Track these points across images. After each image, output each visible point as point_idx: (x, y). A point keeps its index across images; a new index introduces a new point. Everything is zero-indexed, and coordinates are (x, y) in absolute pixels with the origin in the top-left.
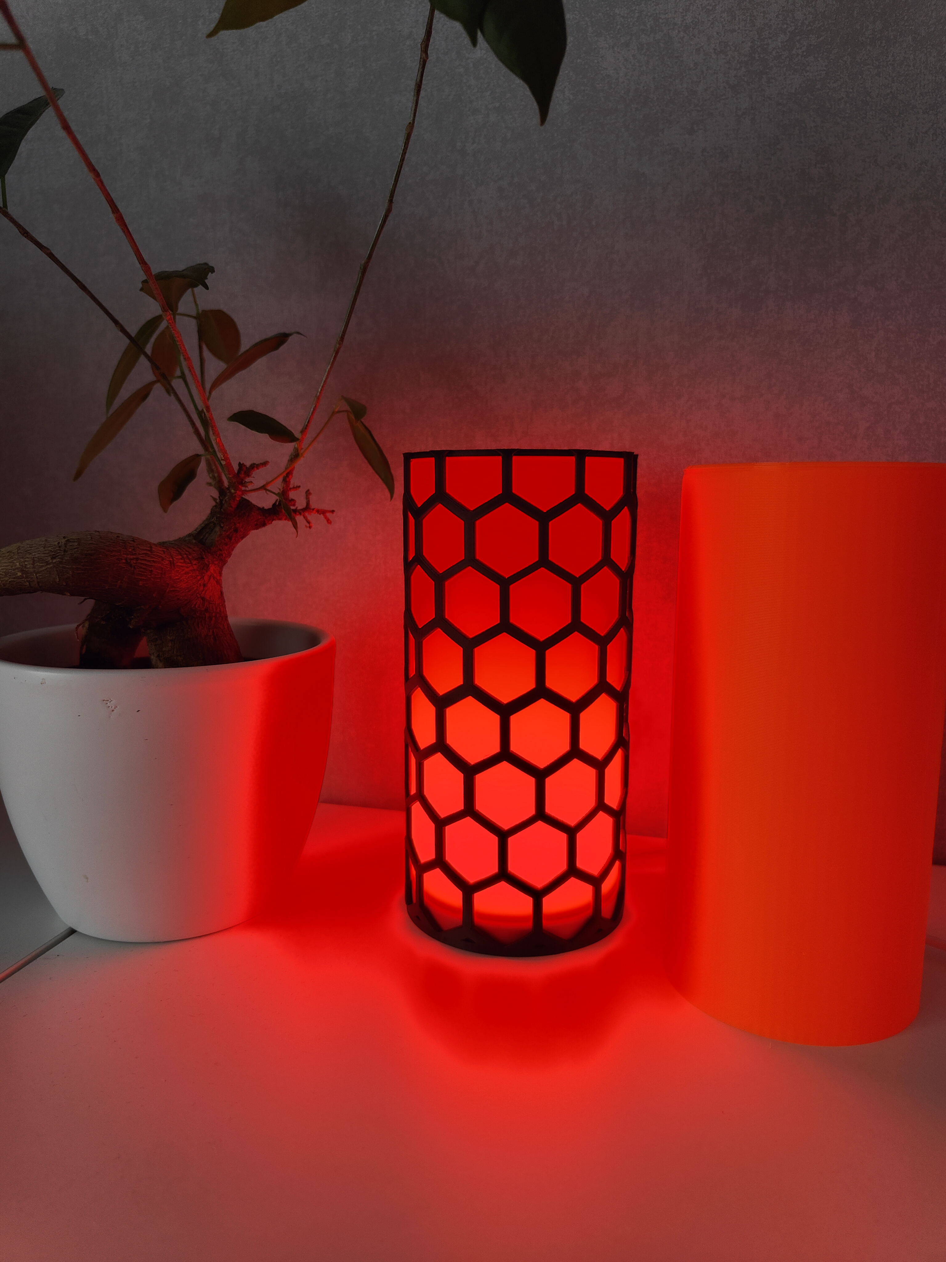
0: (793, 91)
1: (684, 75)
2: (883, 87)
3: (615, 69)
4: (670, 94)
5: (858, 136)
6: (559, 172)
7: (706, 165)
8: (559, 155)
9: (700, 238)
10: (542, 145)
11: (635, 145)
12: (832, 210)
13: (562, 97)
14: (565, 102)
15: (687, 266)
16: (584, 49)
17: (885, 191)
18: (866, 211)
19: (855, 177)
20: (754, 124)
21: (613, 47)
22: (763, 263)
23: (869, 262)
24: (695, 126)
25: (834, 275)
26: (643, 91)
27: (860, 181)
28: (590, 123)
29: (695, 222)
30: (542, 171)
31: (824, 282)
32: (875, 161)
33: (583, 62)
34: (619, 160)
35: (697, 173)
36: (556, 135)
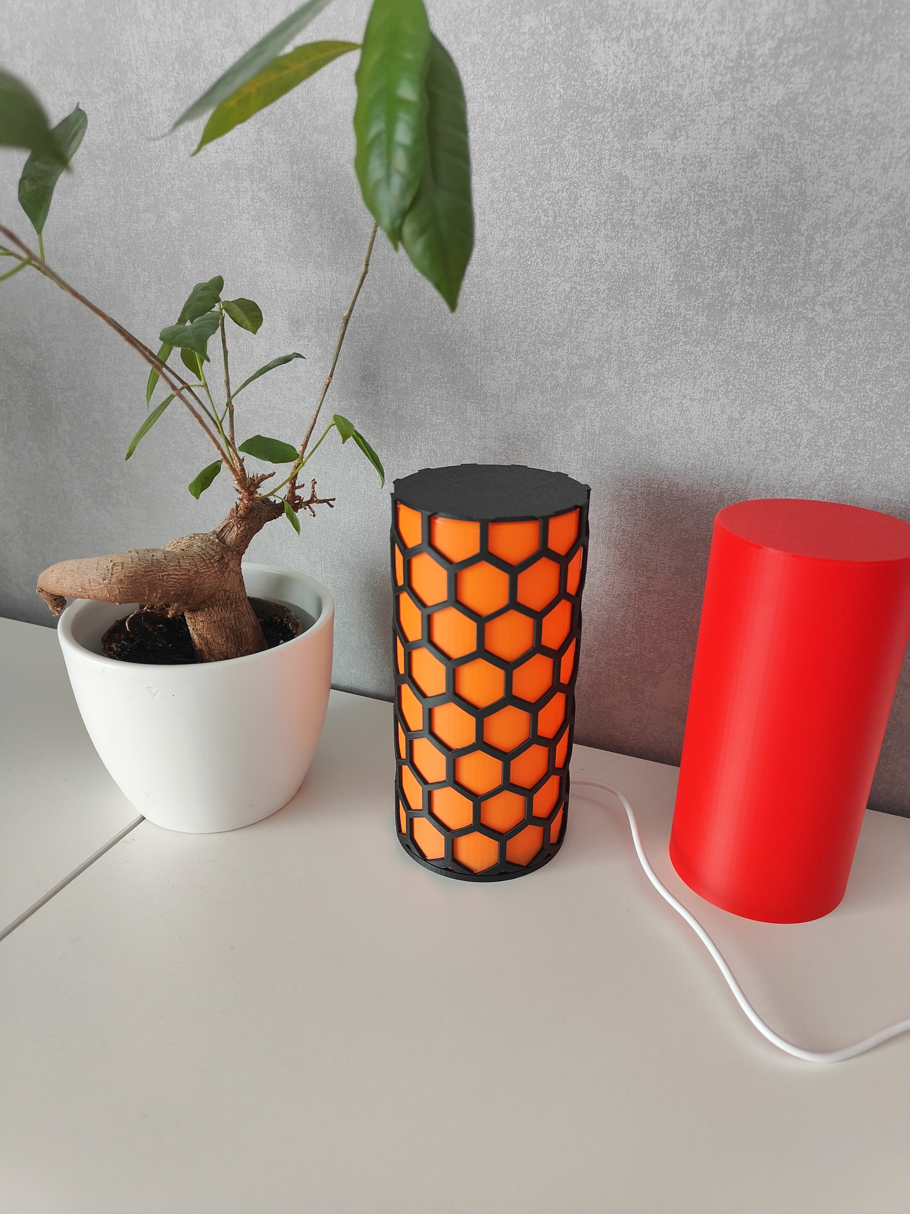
3: (605, 65)
4: (655, 95)
5: (833, 156)
6: (548, 168)
7: (685, 174)
8: (548, 150)
9: (674, 246)
10: (533, 139)
11: (619, 147)
12: (801, 229)
13: (553, 91)
14: (556, 96)
15: (661, 272)
16: (576, 41)
17: (853, 215)
18: (833, 233)
19: (826, 198)
20: (734, 135)
21: (604, 41)
22: (731, 276)
23: (829, 284)
24: (677, 132)
25: (795, 294)
26: (631, 90)
27: (830, 203)
28: (579, 120)
29: (671, 230)
30: (532, 166)
31: (785, 300)
32: (847, 184)
33: (575, 55)
34: (604, 160)
35: (676, 180)
36: (546, 130)
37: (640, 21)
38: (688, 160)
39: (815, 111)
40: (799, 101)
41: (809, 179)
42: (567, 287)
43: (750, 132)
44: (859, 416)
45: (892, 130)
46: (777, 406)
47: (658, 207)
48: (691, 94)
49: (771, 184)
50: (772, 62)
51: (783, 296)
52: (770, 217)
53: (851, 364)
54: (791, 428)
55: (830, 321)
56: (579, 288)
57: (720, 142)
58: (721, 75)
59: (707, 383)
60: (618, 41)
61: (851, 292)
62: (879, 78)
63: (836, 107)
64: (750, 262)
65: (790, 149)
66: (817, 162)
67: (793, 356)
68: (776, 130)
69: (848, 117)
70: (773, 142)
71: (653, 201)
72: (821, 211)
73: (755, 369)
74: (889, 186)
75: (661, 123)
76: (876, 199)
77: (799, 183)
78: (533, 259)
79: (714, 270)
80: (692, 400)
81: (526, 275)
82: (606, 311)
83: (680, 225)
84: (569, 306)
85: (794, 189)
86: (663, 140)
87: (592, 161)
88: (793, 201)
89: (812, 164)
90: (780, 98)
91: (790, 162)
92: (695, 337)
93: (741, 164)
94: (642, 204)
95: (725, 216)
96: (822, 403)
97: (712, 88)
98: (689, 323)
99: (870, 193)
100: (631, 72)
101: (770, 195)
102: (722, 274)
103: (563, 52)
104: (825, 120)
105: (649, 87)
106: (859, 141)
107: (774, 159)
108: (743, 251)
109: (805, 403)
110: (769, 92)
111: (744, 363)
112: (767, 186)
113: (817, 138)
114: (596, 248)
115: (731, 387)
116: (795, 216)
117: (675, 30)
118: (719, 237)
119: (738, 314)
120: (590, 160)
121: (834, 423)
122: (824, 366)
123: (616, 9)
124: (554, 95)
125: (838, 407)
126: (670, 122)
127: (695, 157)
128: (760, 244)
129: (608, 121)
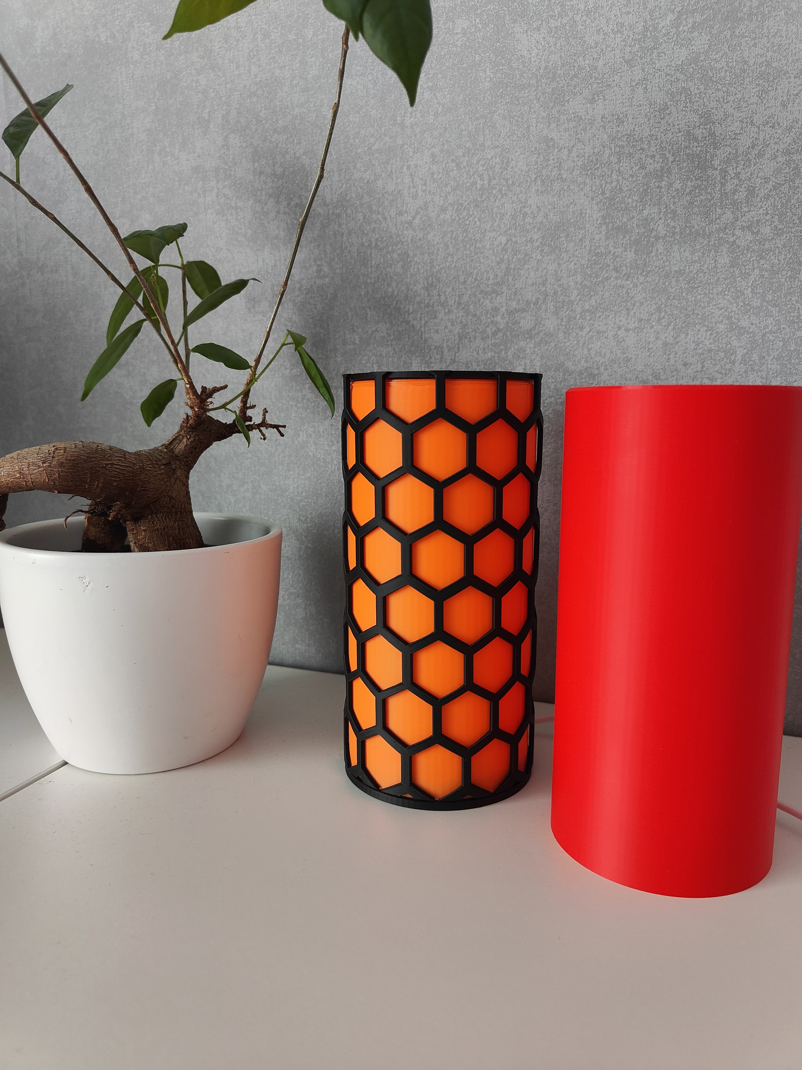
0: (680, 63)
1: (586, 53)
2: (759, 56)
3: (528, 50)
4: (574, 69)
5: (736, 100)
6: (482, 139)
7: (605, 129)
8: (481, 125)
9: (599, 193)
10: (468, 117)
11: (545, 115)
12: (714, 165)
13: (484, 76)
14: (487, 80)
15: (589, 217)
16: (502, 34)
17: (761, 147)
18: (744, 165)
19: (734, 136)
20: (646, 93)
21: (526, 32)
22: (654, 213)
23: (746, 209)
24: (595, 96)
25: (715, 221)
26: (552, 68)
27: (738, 139)
28: (507, 97)
29: (596, 179)
30: (467, 139)
31: (707, 228)
32: (752, 122)
33: (502, 45)
34: (531, 127)
35: (597, 137)
36: (479, 108)
37: (557, 13)
38: (607, 118)
39: (716, 65)
40: (700, 59)
41: (717, 121)
42: (503, 239)
43: (660, 89)
44: (789, 327)
45: (787, 72)
46: (708, 326)
47: (582, 161)
48: (605, 65)
49: (683, 129)
50: (674, 30)
51: (704, 225)
52: (685, 157)
53: (775, 280)
54: (724, 347)
55: (751, 242)
56: (514, 239)
57: (634, 100)
58: (630, 46)
59: (640, 313)
60: (539, 29)
61: (767, 214)
62: (769, 32)
63: (734, 60)
64: (671, 199)
65: (697, 99)
66: (722, 107)
67: (719, 278)
68: (683, 85)
69: (745, 66)
70: (681, 95)
71: (577, 157)
72: (731, 147)
73: (684, 294)
74: (790, 119)
75: (581, 91)
76: (779, 131)
77: (708, 126)
78: (471, 219)
79: (638, 209)
80: (627, 330)
81: (465, 234)
82: (541, 258)
83: (604, 174)
84: (506, 257)
85: (704, 131)
86: (583, 104)
87: (521, 129)
88: (705, 142)
89: (718, 108)
90: (684, 58)
91: (698, 110)
92: (625, 272)
93: (655, 116)
94: (568, 160)
95: (644, 162)
96: (752, 319)
97: (623, 58)
98: (618, 259)
99: (773, 127)
100: (551, 53)
101: (683, 139)
102: (646, 212)
103: (491, 44)
104: (726, 71)
105: (568, 63)
106: (758, 85)
107: (684, 109)
108: (663, 190)
109: (736, 321)
110: (674, 54)
111: (673, 290)
112: (680, 132)
113: (720, 87)
114: (529, 203)
115: (663, 314)
116: (708, 154)
117: (587, 16)
118: (640, 180)
119: (663, 246)
120: (519, 128)
121: (765, 337)
122: (750, 284)
123: (535, 6)
124: (485, 79)
125: (767, 321)
126: (589, 89)
127: (613, 115)
128: (678, 182)
129: (533, 94)
